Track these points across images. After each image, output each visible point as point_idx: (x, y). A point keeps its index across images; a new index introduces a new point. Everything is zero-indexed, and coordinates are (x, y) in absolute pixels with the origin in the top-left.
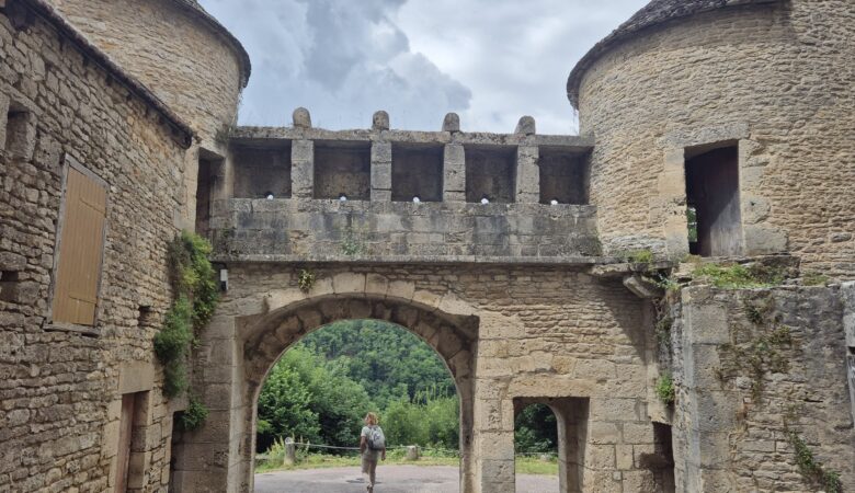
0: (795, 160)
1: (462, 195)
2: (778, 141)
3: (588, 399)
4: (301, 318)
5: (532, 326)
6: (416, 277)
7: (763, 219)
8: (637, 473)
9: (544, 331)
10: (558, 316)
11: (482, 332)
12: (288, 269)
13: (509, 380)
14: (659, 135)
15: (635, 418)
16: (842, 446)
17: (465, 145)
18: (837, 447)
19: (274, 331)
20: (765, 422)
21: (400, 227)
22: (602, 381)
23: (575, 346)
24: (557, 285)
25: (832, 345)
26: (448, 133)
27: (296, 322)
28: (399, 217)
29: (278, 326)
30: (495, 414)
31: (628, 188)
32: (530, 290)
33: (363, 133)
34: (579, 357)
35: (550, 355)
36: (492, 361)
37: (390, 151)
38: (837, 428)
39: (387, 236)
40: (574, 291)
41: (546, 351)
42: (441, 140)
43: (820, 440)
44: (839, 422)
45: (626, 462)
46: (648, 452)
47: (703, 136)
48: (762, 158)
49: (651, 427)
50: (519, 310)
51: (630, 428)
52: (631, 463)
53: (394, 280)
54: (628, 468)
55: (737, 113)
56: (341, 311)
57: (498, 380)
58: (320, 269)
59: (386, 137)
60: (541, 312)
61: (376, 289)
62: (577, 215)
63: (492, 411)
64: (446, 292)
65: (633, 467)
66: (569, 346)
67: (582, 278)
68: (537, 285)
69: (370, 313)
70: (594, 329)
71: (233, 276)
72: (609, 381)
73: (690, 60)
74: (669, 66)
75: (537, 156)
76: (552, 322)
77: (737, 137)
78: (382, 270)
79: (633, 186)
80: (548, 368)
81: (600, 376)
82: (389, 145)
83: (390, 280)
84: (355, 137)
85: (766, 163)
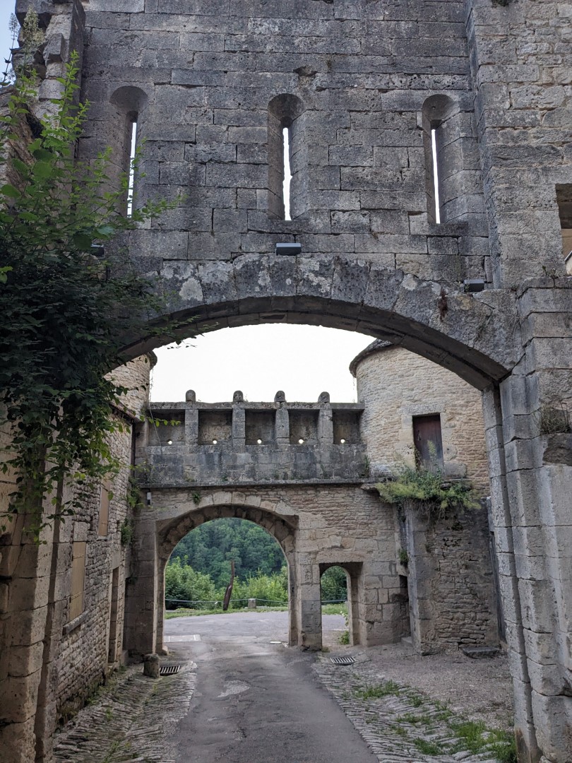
0: (469, 424)
1: (287, 440)
2: (461, 414)
3: (362, 563)
4: (192, 519)
5: (330, 520)
6: (261, 493)
7: (454, 457)
8: (391, 605)
9: (337, 523)
10: (345, 514)
11: (301, 525)
12: (186, 491)
13: (316, 553)
14: (399, 407)
15: (389, 573)
16: (488, 584)
17: (289, 410)
18: (485, 585)
19: (176, 527)
20: (449, 573)
21: (251, 461)
22: (370, 552)
23: (354, 531)
24: (344, 495)
25: (483, 530)
26: (278, 403)
27: (189, 522)
28: (250, 455)
29: (179, 524)
30: (309, 574)
31: (383, 436)
32: (328, 499)
33: (227, 404)
34: (357, 538)
35: (340, 538)
36: (307, 543)
37: (244, 415)
38: (485, 574)
39: (243, 466)
40: (353, 499)
41: (337, 535)
42: (275, 408)
43: (477, 582)
44: (486, 571)
45: (384, 599)
46: (396, 593)
47: (421, 410)
48: (452, 423)
49: (398, 578)
50: (321, 511)
51: (386, 579)
52: (387, 600)
53: (249, 495)
54: (385, 602)
55: (438, 398)
56: (216, 514)
57: (310, 553)
58: (205, 490)
59: (242, 407)
60: (334, 512)
61: (238, 501)
62: (355, 451)
63: (308, 572)
64: (279, 501)
65: (389, 602)
66: (351, 532)
67: (357, 490)
68: (332, 496)
69: (234, 514)
70: (365, 521)
71: (155, 496)
72: (374, 552)
73: (414, 366)
74: (403, 369)
75: (331, 416)
76: (341, 517)
77: (439, 411)
78: (242, 489)
79: (385, 435)
80: (339, 545)
81: (369, 549)
82: (244, 411)
83: (247, 496)
84: (223, 407)
85: (454, 426)
